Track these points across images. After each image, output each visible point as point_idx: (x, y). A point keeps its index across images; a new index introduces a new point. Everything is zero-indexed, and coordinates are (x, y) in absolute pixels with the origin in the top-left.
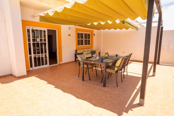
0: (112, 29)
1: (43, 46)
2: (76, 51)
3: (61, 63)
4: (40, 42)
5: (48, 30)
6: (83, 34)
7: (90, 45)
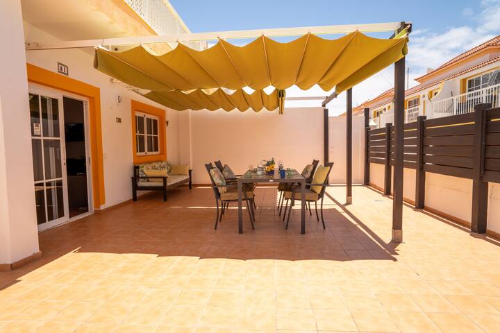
0: (221, 109)
1: (52, 150)
2: (136, 168)
3: (102, 207)
4: (42, 138)
5: (65, 99)
6: (143, 118)
7: (157, 151)
